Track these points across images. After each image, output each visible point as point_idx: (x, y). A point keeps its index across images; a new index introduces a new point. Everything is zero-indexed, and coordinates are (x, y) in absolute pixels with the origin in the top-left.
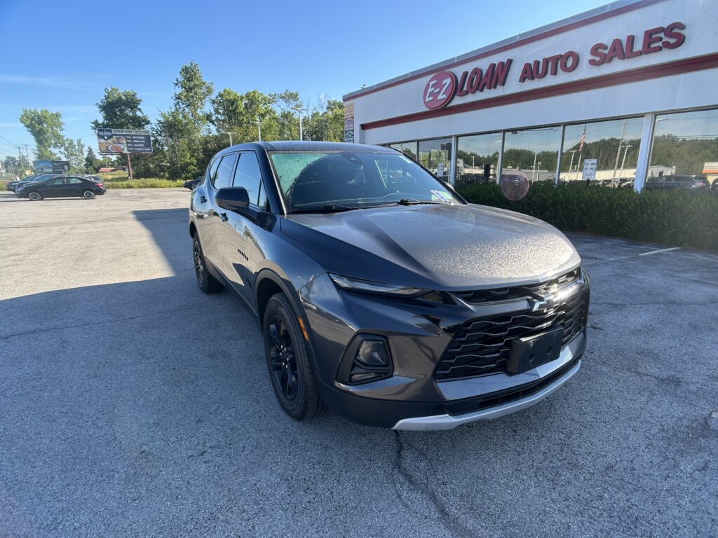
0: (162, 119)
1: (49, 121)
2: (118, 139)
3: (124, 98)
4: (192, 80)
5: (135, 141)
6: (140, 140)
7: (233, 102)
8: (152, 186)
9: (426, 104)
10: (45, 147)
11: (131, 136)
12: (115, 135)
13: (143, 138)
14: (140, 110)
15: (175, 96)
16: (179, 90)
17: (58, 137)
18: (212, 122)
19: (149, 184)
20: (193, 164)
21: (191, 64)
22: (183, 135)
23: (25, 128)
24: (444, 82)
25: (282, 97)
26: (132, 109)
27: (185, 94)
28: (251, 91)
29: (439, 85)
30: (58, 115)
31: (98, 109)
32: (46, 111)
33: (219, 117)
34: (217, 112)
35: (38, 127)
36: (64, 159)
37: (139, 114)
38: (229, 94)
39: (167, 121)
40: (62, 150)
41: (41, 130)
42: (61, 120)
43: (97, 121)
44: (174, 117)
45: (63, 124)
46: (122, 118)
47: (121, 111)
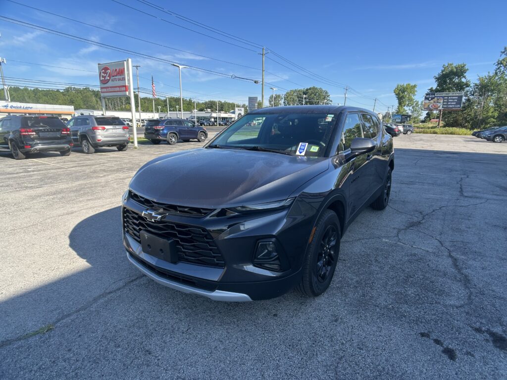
0: (478, 82)
1: (409, 90)
2: (438, 99)
3: (455, 70)
5: (450, 100)
6: (453, 99)
8: (452, 133)
10: (402, 106)
11: (448, 97)
12: (437, 97)
13: (457, 98)
14: (465, 77)
15: (498, 62)
16: (504, 57)
17: (410, 100)
19: (450, 131)
20: (493, 117)
23: (395, 96)
30: (415, 86)
31: (434, 80)
32: (409, 84)
36: (410, 114)
37: (463, 80)
39: (482, 84)
40: (411, 108)
41: (403, 96)
42: (416, 89)
43: (432, 88)
44: (490, 79)
45: (416, 91)
46: (449, 84)
47: (451, 79)
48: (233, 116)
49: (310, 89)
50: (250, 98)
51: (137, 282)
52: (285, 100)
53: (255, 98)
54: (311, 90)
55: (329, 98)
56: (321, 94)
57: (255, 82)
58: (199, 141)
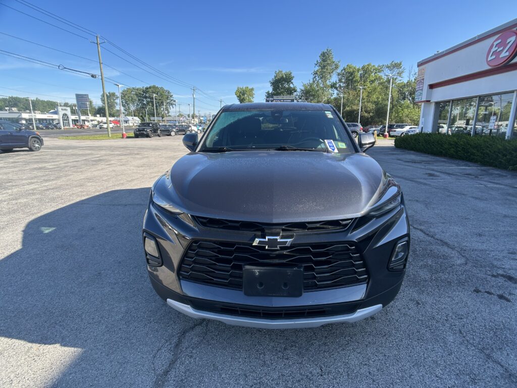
0: (303, 88)
1: (248, 93)
3: (285, 76)
4: (326, 61)
7: (351, 74)
9: (488, 63)
11: (284, 100)
12: (275, 99)
13: (290, 101)
14: (292, 83)
15: (314, 72)
16: (317, 68)
18: (336, 88)
21: (327, 50)
22: (314, 98)
23: (237, 98)
24: (508, 41)
25: (388, 67)
26: (288, 83)
27: (320, 70)
28: (366, 64)
29: (503, 44)
30: (252, 89)
31: (270, 84)
32: (247, 88)
33: (342, 84)
34: (340, 81)
35: (242, 97)
37: (291, 86)
38: (350, 68)
39: (306, 90)
41: (244, 98)
42: (254, 92)
43: (269, 91)
44: (311, 86)
45: (254, 94)
46: (282, 89)
47: (282, 84)
48: (55, 117)
49: (150, 88)
50: (78, 96)
51: (185, 344)
52: (122, 99)
53: (86, 95)
54: (152, 89)
55: (172, 98)
56: (163, 94)
57: (93, 76)
58: (31, 150)
